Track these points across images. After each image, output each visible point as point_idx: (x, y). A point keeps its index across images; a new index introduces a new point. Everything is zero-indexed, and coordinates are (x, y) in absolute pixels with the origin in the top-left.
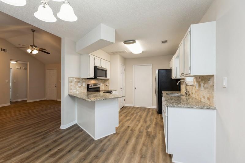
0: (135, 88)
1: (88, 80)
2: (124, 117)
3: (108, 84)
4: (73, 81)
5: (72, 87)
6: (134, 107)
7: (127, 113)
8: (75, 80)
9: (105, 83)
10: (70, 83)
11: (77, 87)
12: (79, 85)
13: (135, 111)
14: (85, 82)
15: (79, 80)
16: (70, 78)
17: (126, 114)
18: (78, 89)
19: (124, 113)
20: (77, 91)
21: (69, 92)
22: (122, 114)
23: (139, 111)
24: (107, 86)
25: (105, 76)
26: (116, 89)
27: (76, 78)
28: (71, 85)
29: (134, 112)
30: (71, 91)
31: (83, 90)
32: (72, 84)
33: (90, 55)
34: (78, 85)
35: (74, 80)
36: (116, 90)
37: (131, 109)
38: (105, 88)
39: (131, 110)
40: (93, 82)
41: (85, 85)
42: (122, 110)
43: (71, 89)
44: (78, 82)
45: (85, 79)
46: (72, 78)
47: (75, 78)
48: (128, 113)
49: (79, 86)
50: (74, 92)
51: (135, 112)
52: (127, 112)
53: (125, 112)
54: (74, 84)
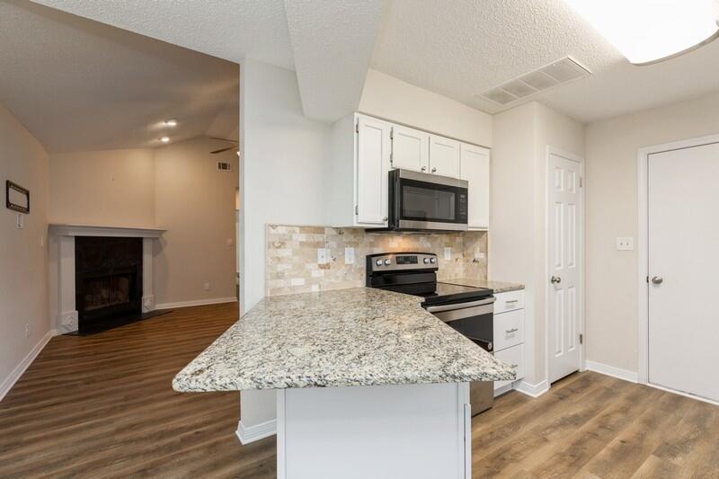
0: (658, 282)
1: (370, 238)
2: (561, 457)
3: (479, 256)
4: (291, 239)
5: (280, 267)
6: (646, 390)
7: (589, 425)
8: (303, 237)
9: (470, 251)
10: (272, 251)
11: (312, 266)
12: (324, 256)
13: (650, 423)
14: (356, 245)
15: (319, 238)
16: (274, 227)
17: (575, 433)
18: (318, 273)
19: (564, 423)
20: (310, 282)
21: (266, 287)
22: (554, 427)
23: (682, 431)
24: (476, 264)
25: (452, 218)
26: (519, 283)
27: (303, 229)
28: (279, 259)
29: (641, 437)
30: (281, 283)
31: (345, 279)
32: (285, 252)
33: (360, 115)
34: (315, 258)
35: (295, 237)
36: (521, 288)
37: (618, 401)
38: (466, 271)
39: (625, 410)
40: (398, 244)
41: (353, 258)
42: (562, 397)
43: (279, 276)
44: (318, 245)
45: (354, 231)
46: (281, 230)
47: (298, 229)
48: (594, 435)
49: (323, 261)
50: (292, 288)
51: (654, 439)
52: (588, 415)
53: (576, 421)
54: (295, 253)
